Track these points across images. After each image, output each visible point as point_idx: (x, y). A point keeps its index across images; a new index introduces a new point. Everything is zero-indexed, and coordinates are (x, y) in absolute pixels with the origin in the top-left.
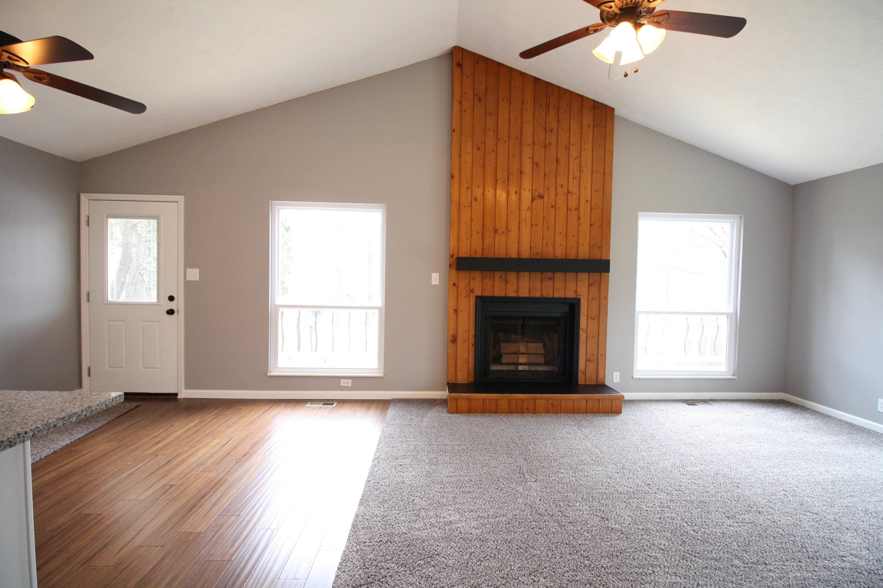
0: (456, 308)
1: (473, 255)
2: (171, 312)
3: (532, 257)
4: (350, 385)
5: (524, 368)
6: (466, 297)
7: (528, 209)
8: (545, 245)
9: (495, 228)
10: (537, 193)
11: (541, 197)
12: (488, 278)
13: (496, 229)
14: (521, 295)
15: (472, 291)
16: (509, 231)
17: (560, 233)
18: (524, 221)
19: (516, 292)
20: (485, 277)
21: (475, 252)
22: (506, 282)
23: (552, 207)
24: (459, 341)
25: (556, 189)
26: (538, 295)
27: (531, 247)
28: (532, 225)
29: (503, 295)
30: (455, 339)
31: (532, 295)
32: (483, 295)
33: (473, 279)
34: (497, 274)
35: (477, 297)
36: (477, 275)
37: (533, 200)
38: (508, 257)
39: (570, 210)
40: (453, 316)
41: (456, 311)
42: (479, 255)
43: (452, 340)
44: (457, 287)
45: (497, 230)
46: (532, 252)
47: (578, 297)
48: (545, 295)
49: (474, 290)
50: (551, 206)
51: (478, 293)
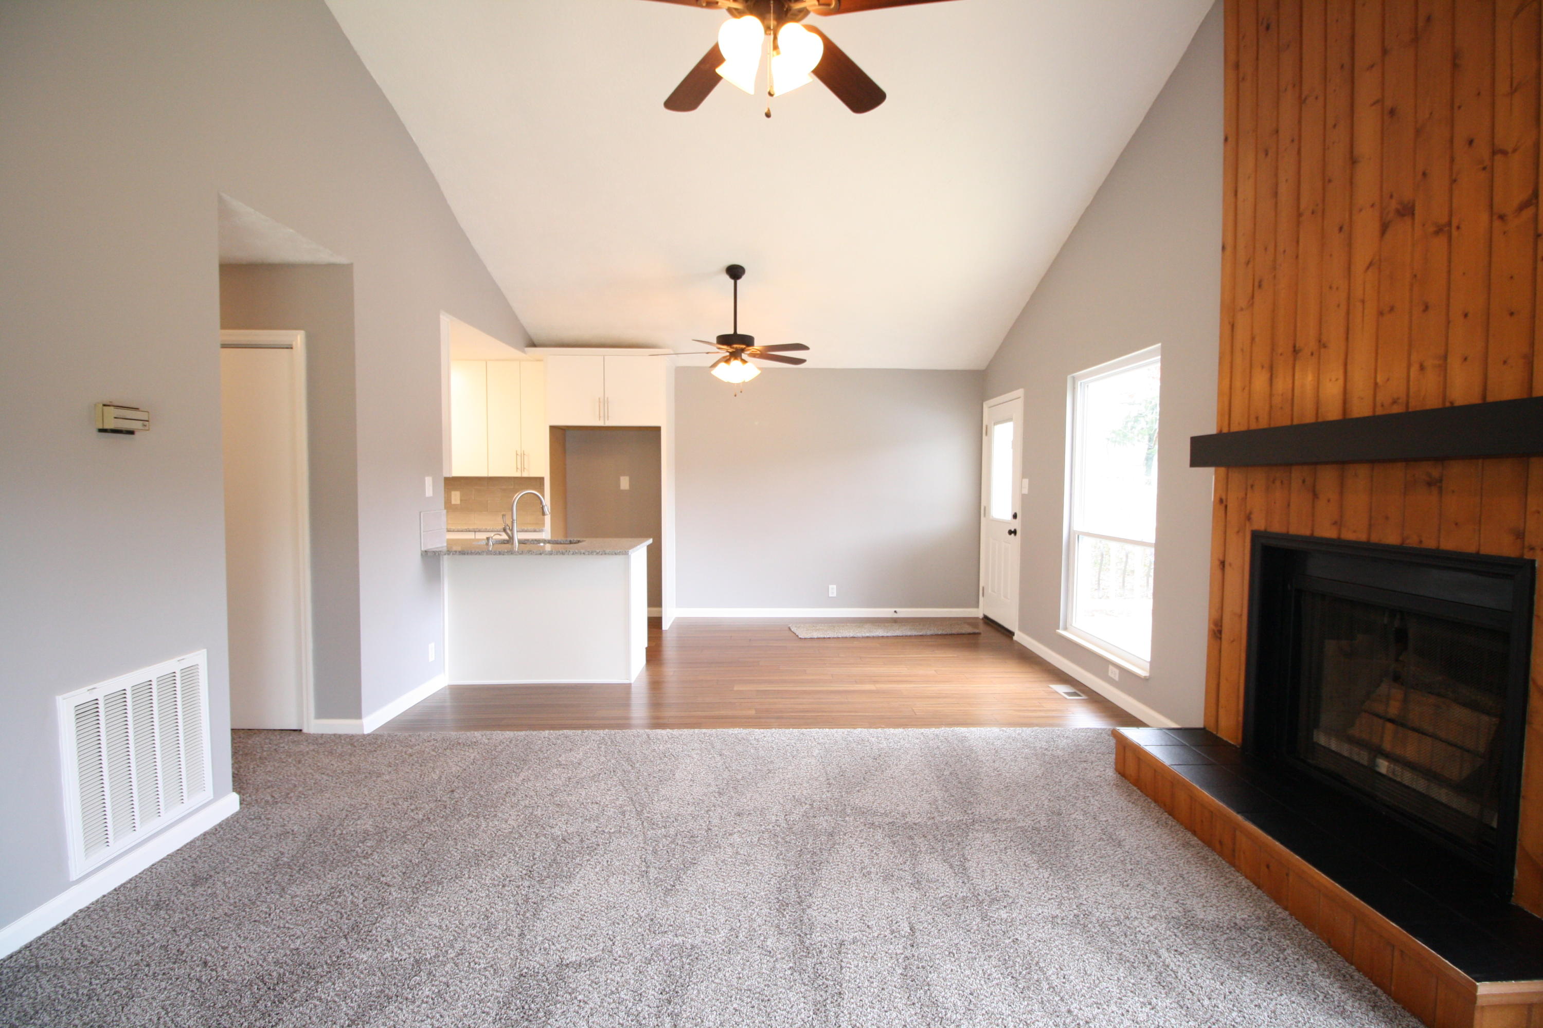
0: (1221, 558)
1: (1253, 426)
2: (1013, 532)
3: (1379, 411)
4: (1117, 678)
5: (1393, 773)
6: (1238, 532)
7: (1371, 264)
8: (1414, 369)
9: (1294, 347)
10: (1394, 204)
11: (1407, 211)
12: (1278, 483)
13: (1297, 348)
14: (1349, 535)
15: (1249, 518)
16: (1325, 346)
17: (1466, 315)
18: (1359, 305)
19: (1335, 523)
20: (1274, 482)
21: (1257, 418)
22: (1315, 496)
23: (1439, 231)
24: (1225, 636)
25: (1452, 160)
26: (1391, 538)
27: (1376, 384)
28: (1381, 313)
29: (1307, 532)
30: (1220, 632)
31: (1375, 539)
32: (1269, 530)
33: (1252, 486)
34: (1297, 474)
35: (1255, 535)
36: (1259, 477)
37: (1384, 228)
38: (1320, 420)
39: (1502, 217)
40: (1218, 572)
41: (1223, 564)
42: (1263, 424)
43: (1214, 631)
44: (1226, 507)
45: (1300, 350)
46: (1379, 399)
47: (1527, 556)
48: (1412, 542)
49: (1253, 516)
50: (1431, 229)
51: (1259, 524)
